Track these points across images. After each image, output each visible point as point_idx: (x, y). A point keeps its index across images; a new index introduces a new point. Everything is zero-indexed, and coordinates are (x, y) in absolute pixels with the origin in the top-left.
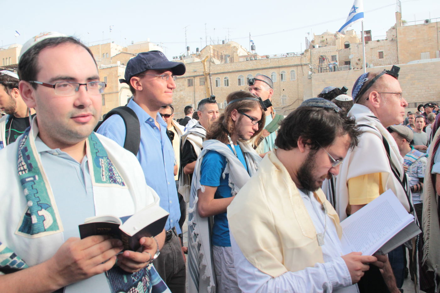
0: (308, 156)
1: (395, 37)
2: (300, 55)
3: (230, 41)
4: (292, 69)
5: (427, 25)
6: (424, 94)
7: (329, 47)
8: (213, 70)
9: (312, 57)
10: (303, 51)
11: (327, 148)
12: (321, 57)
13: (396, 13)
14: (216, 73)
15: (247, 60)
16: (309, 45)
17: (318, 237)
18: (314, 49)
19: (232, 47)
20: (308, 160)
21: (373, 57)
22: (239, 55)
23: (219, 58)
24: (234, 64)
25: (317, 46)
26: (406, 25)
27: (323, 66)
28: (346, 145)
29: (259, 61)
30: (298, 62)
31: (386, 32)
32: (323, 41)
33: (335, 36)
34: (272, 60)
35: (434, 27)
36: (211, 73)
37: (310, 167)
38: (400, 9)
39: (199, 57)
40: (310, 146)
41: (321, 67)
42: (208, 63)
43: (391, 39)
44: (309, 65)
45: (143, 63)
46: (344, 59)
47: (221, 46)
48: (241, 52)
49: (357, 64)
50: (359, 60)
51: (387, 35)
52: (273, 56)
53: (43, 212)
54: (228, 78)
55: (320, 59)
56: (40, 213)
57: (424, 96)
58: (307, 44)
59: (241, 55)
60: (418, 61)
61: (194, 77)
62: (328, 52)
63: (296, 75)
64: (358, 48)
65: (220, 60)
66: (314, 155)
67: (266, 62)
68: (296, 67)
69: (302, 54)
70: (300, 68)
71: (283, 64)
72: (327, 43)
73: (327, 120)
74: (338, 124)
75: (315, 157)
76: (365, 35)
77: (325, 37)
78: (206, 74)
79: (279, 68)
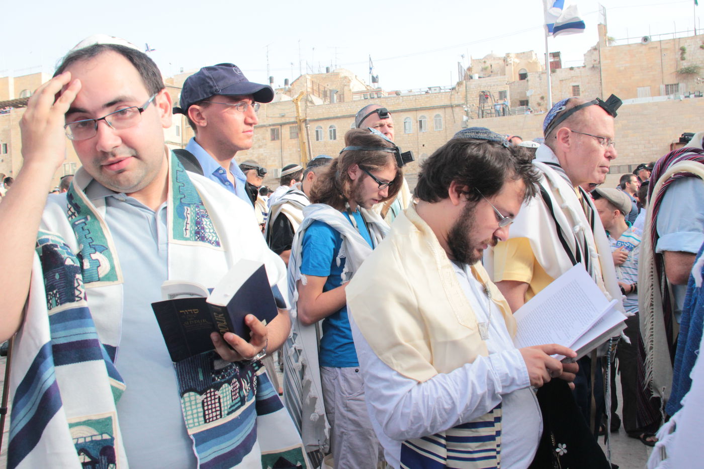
0: (464, 210)
1: (597, 62)
2: (449, 91)
3: (338, 67)
4: (437, 112)
5: (645, 45)
6: (643, 152)
7: (495, 78)
8: (311, 114)
9: (468, 93)
10: (454, 84)
11: (492, 199)
12: (482, 94)
13: (599, 25)
14: (316, 118)
15: (365, 99)
16: (463, 75)
17: (480, 327)
18: (471, 80)
19: (341, 78)
20: (464, 216)
21: (563, 93)
22: (352, 91)
23: (321, 95)
24: (345, 104)
25: (476, 76)
26: (614, 44)
27: (485, 108)
28: (519, 195)
29: (384, 99)
30: (446, 102)
31: (583, 55)
32: (485, 69)
33: (504, 61)
34: (406, 98)
35: (656, 47)
36: (307, 119)
37: (468, 226)
38: (605, 20)
39: (289, 93)
40: (467, 196)
41: (482, 109)
42: (304, 103)
43: (592, 66)
44: (464, 106)
45: (207, 85)
46: (518, 98)
47: (324, 76)
48: (356, 86)
49: (539, 105)
50: (542, 98)
51: (585, 60)
52: (407, 92)
53: (97, 256)
54: (335, 127)
55: (480, 96)
56: (94, 256)
57: (643, 154)
58: (460, 72)
59: (355, 90)
60: (633, 102)
61: (281, 125)
62: (494, 85)
63: (443, 122)
64: (541, 79)
65: (321, 99)
66: (472, 210)
67: (395, 101)
68: (443, 110)
69: (453, 89)
70: (449, 110)
71: (423, 105)
72: (492, 72)
73: (492, 158)
74: (507, 165)
75: (475, 211)
76: (551, 60)
77: (489, 63)
78: (300, 120)
79: (416, 110)
